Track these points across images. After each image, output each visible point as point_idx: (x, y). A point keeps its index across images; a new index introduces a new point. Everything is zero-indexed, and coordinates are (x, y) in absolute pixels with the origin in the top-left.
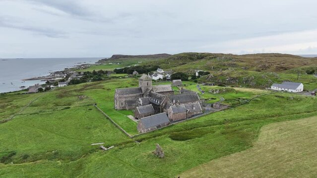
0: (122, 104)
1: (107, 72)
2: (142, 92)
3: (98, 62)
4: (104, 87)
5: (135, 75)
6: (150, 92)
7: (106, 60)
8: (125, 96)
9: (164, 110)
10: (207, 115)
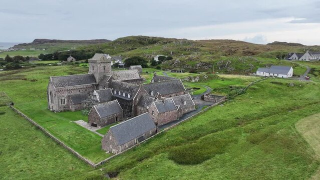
0: (63, 101)
1: (28, 58)
2: (95, 82)
3: (13, 48)
4: (25, 77)
5: (71, 61)
6: (110, 81)
7: (25, 45)
8: (68, 88)
9: (139, 108)
10: (205, 112)
